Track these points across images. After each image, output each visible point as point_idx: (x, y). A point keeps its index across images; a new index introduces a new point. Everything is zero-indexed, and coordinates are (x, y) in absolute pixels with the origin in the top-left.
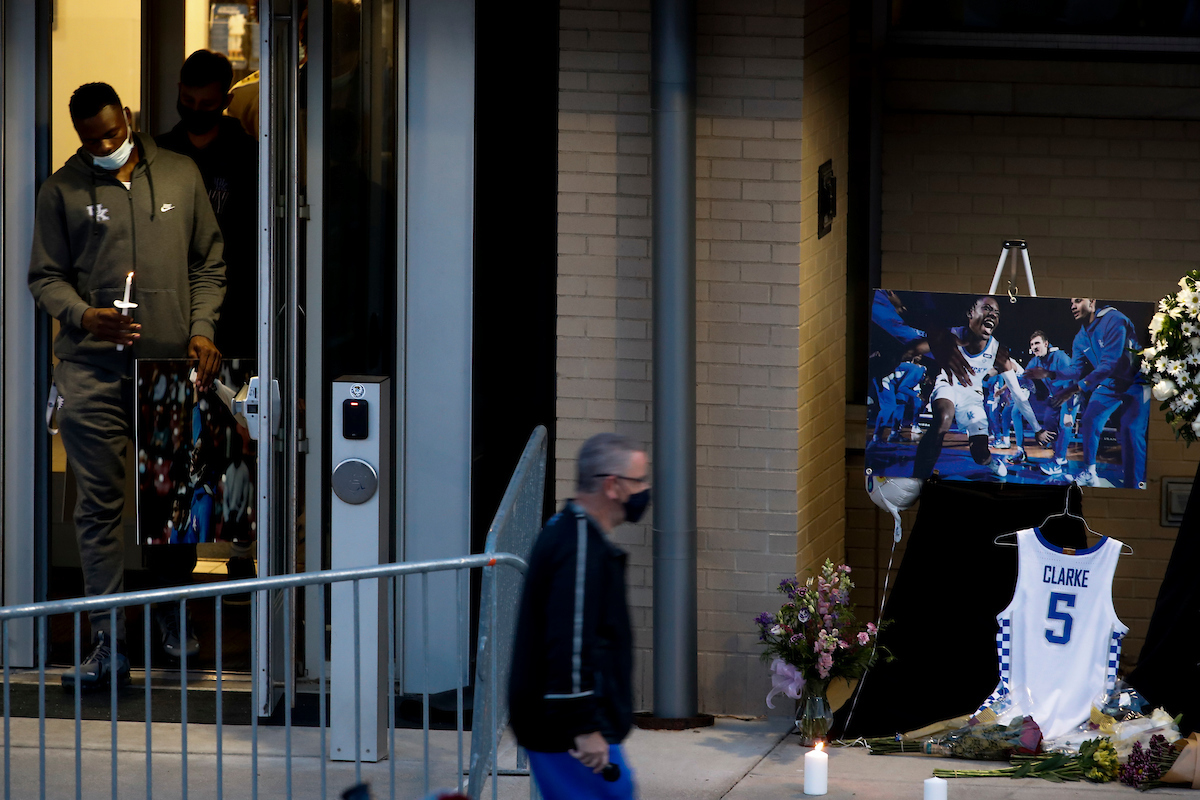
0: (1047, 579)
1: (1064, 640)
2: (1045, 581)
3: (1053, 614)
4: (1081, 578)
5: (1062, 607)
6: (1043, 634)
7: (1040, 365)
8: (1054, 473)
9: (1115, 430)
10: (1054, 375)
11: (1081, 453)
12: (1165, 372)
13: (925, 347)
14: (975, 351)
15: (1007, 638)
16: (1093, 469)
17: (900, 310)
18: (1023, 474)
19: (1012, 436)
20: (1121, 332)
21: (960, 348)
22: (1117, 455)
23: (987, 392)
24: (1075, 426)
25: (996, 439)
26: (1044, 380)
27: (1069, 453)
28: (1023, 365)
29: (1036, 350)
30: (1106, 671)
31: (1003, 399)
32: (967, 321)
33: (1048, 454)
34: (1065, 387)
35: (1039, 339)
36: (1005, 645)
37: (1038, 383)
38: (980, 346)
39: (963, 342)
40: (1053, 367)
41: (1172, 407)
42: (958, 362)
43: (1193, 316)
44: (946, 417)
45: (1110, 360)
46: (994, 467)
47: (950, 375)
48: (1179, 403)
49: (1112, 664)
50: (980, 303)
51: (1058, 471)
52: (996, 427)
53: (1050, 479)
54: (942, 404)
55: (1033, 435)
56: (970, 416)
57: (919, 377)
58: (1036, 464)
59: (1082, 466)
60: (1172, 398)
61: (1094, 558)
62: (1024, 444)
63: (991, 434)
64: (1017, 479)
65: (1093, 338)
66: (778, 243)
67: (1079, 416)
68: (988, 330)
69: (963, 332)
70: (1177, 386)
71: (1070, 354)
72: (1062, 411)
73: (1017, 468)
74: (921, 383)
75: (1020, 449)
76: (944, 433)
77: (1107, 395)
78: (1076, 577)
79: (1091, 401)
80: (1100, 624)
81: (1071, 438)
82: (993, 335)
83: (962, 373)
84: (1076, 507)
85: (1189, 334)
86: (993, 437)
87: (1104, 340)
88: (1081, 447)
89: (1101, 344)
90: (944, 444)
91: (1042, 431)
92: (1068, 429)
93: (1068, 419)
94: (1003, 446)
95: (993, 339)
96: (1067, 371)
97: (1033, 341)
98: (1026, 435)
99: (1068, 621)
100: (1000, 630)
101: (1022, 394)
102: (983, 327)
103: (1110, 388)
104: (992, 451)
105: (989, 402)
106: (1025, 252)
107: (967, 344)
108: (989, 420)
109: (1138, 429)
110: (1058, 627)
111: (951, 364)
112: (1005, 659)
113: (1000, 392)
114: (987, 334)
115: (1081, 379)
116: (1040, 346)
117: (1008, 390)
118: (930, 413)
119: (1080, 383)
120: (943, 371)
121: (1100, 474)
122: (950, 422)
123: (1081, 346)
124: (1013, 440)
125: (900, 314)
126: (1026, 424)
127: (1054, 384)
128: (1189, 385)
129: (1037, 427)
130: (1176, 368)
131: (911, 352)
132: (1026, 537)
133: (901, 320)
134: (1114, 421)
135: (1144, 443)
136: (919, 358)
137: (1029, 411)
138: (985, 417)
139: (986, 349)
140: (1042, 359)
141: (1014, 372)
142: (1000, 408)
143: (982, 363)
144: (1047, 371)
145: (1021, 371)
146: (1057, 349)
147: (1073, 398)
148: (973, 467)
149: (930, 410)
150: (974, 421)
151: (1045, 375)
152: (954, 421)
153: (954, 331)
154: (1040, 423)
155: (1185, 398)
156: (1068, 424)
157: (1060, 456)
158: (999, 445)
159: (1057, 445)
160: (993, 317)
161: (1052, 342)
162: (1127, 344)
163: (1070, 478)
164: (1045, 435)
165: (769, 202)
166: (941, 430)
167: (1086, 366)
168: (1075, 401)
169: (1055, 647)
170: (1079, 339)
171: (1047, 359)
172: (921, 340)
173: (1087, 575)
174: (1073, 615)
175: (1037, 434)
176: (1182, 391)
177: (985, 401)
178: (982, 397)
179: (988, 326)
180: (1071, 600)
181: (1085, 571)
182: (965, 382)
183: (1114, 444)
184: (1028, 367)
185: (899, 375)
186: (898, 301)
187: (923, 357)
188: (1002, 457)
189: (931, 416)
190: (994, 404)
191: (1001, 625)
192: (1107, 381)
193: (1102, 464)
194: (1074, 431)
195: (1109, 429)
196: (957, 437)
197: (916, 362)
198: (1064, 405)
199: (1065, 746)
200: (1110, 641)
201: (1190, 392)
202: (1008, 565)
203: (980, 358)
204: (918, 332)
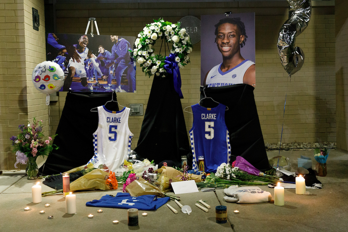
0: (108, 121)
1: (115, 140)
2: (107, 122)
3: (111, 132)
4: (118, 120)
5: (113, 129)
6: (108, 139)
7: (102, 56)
8: (108, 88)
9: (126, 75)
10: (107, 59)
11: (116, 82)
12: (141, 55)
13: (65, 51)
14: (81, 52)
15: (96, 140)
16: (120, 87)
17: (57, 39)
18: (98, 89)
19: (94, 77)
20: (126, 46)
21: (76, 51)
22: (127, 82)
23: (86, 64)
24: (113, 74)
25: (89, 78)
26: (103, 60)
27: (112, 82)
28: (97, 56)
29: (101, 51)
30: (128, 148)
31: (91, 66)
32: (78, 43)
33: (106, 83)
34: (110, 62)
35: (101, 48)
36: (96, 143)
37: (102, 61)
38: (83, 50)
39: (77, 49)
40: (106, 56)
41: (144, 66)
42: (76, 55)
43: (149, 37)
44: (73, 72)
45: (123, 54)
46: (89, 87)
47: (73, 59)
48: (146, 64)
49: (129, 146)
50: (82, 37)
51: (109, 88)
52: (89, 75)
53: (107, 90)
54: (71, 68)
55: (101, 77)
56: (81, 72)
57: (64, 60)
58: (102, 86)
59: (116, 86)
60: (144, 63)
61: (122, 114)
62: (98, 80)
63: (87, 77)
64: (96, 91)
65: (118, 48)
66: (17, 23)
67: (114, 71)
68: (85, 45)
69: (77, 46)
70: (145, 59)
71: (111, 52)
72: (109, 70)
73: (96, 87)
74: (64, 62)
75: (97, 81)
76: (73, 77)
77: (123, 64)
78: (117, 120)
79: (118, 66)
80: (125, 134)
81: (112, 78)
82: (87, 47)
83: (77, 58)
84: (115, 99)
85: (148, 43)
86: (88, 78)
87: (121, 48)
88: (116, 80)
89: (120, 49)
90: (73, 81)
91: (103, 76)
92: (111, 75)
93: (111, 72)
94: (91, 81)
95: (87, 48)
96: (110, 57)
97: (99, 49)
98: (99, 77)
99: (116, 134)
100: (94, 138)
101: (97, 65)
102: (83, 44)
103: (124, 62)
104: (88, 82)
105: (86, 67)
106: (95, 22)
107: (79, 50)
108: (86, 73)
109: (133, 74)
110: (112, 136)
111: (74, 56)
112: (96, 147)
113: (90, 64)
114: (85, 46)
115: (115, 60)
116: (101, 50)
117: (92, 64)
118: (67, 71)
119: (114, 61)
120: (71, 58)
121: (122, 88)
122: (74, 74)
123: (114, 50)
124: (95, 79)
125: (57, 41)
126: (98, 74)
127: (106, 61)
128: (149, 58)
129: (102, 75)
130: (145, 53)
131: (61, 52)
132: (100, 108)
133: (57, 42)
134: (125, 72)
135: (135, 79)
136: (63, 54)
137: (99, 70)
138: (85, 72)
139: (85, 51)
140: (103, 54)
141: (94, 58)
142: (90, 69)
143: (84, 55)
144: (104, 57)
145: (96, 57)
146: (107, 51)
147: (113, 65)
148: (82, 87)
149: (68, 70)
150: (82, 73)
151: (104, 59)
152: (76, 73)
153: (74, 46)
154: (103, 73)
155: (148, 62)
156: (111, 74)
157: (109, 83)
158: (90, 80)
159: (108, 80)
160: (86, 41)
161: (105, 48)
162: (128, 49)
163: (113, 90)
164: (104, 77)
165: (14, 10)
166: (71, 76)
167: (116, 56)
168: (113, 66)
169: (112, 142)
170: (113, 48)
171: (104, 54)
172: (64, 49)
173: (120, 119)
174: (117, 132)
175: (102, 77)
176: (147, 60)
177: (85, 67)
178: (84, 66)
179: (85, 44)
180: (116, 127)
181: (120, 118)
182: (78, 61)
183: (126, 79)
184: (98, 56)
185: (57, 59)
186: (56, 37)
187: (65, 54)
188: (91, 84)
189: (68, 72)
190: (88, 68)
191: (94, 137)
192: (123, 60)
193: (122, 85)
194: (113, 76)
195: (124, 75)
196: (76, 78)
197: (62, 55)
198: (110, 68)
199: (117, 173)
200: (129, 139)
201: (150, 60)
202: (95, 118)
203: (83, 54)
204: (63, 46)
